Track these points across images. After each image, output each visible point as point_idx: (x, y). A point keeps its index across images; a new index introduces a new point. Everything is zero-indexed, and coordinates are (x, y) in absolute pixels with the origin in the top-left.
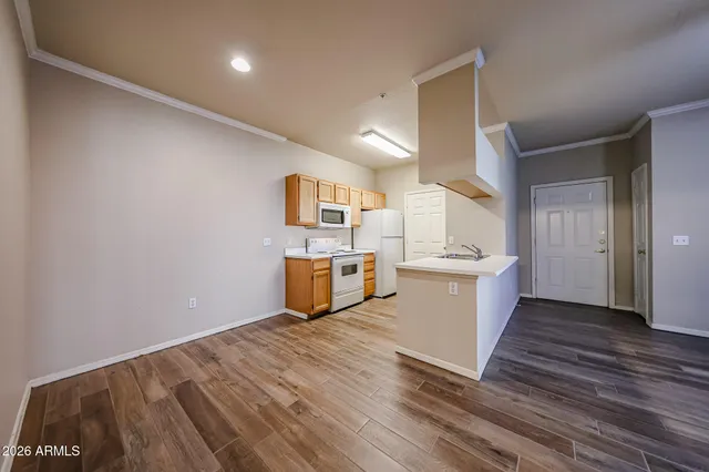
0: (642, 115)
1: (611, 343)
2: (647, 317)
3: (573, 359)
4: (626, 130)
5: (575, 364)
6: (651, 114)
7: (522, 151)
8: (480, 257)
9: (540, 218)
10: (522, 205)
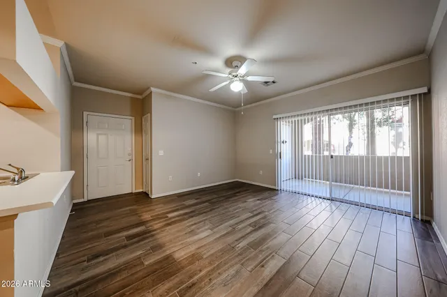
0: (148, 88)
1: (140, 216)
2: (150, 193)
3: (123, 243)
4: (140, 94)
5: (125, 246)
6: (152, 89)
7: (75, 81)
8: (23, 178)
9: (92, 138)
10: (76, 125)
